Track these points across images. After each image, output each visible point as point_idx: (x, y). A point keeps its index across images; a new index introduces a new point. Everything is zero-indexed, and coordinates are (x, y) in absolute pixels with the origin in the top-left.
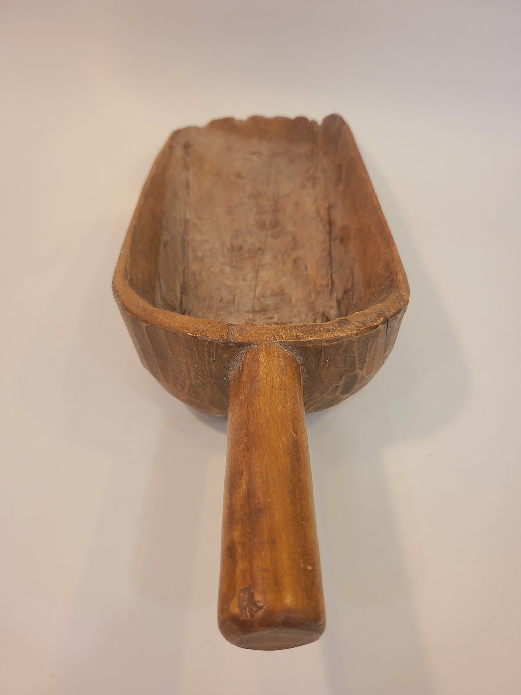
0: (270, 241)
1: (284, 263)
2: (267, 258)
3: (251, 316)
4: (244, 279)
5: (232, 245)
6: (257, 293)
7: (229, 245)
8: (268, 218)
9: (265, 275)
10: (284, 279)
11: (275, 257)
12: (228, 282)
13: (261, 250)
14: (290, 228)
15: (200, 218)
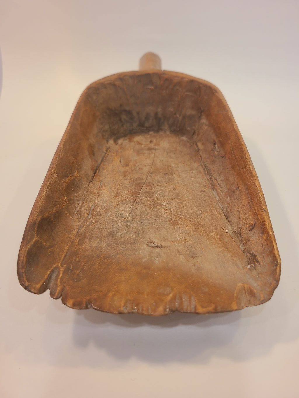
0: (144, 177)
1: (135, 165)
2: (146, 169)
3: (157, 147)
4: (161, 161)
5: (173, 175)
6: (153, 155)
7: (174, 175)
8: (144, 189)
9: (149, 161)
10: (136, 159)
11: (141, 169)
12: (172, 160)
13: (150, 173)
14: (127, 182)
15: (203, 191)
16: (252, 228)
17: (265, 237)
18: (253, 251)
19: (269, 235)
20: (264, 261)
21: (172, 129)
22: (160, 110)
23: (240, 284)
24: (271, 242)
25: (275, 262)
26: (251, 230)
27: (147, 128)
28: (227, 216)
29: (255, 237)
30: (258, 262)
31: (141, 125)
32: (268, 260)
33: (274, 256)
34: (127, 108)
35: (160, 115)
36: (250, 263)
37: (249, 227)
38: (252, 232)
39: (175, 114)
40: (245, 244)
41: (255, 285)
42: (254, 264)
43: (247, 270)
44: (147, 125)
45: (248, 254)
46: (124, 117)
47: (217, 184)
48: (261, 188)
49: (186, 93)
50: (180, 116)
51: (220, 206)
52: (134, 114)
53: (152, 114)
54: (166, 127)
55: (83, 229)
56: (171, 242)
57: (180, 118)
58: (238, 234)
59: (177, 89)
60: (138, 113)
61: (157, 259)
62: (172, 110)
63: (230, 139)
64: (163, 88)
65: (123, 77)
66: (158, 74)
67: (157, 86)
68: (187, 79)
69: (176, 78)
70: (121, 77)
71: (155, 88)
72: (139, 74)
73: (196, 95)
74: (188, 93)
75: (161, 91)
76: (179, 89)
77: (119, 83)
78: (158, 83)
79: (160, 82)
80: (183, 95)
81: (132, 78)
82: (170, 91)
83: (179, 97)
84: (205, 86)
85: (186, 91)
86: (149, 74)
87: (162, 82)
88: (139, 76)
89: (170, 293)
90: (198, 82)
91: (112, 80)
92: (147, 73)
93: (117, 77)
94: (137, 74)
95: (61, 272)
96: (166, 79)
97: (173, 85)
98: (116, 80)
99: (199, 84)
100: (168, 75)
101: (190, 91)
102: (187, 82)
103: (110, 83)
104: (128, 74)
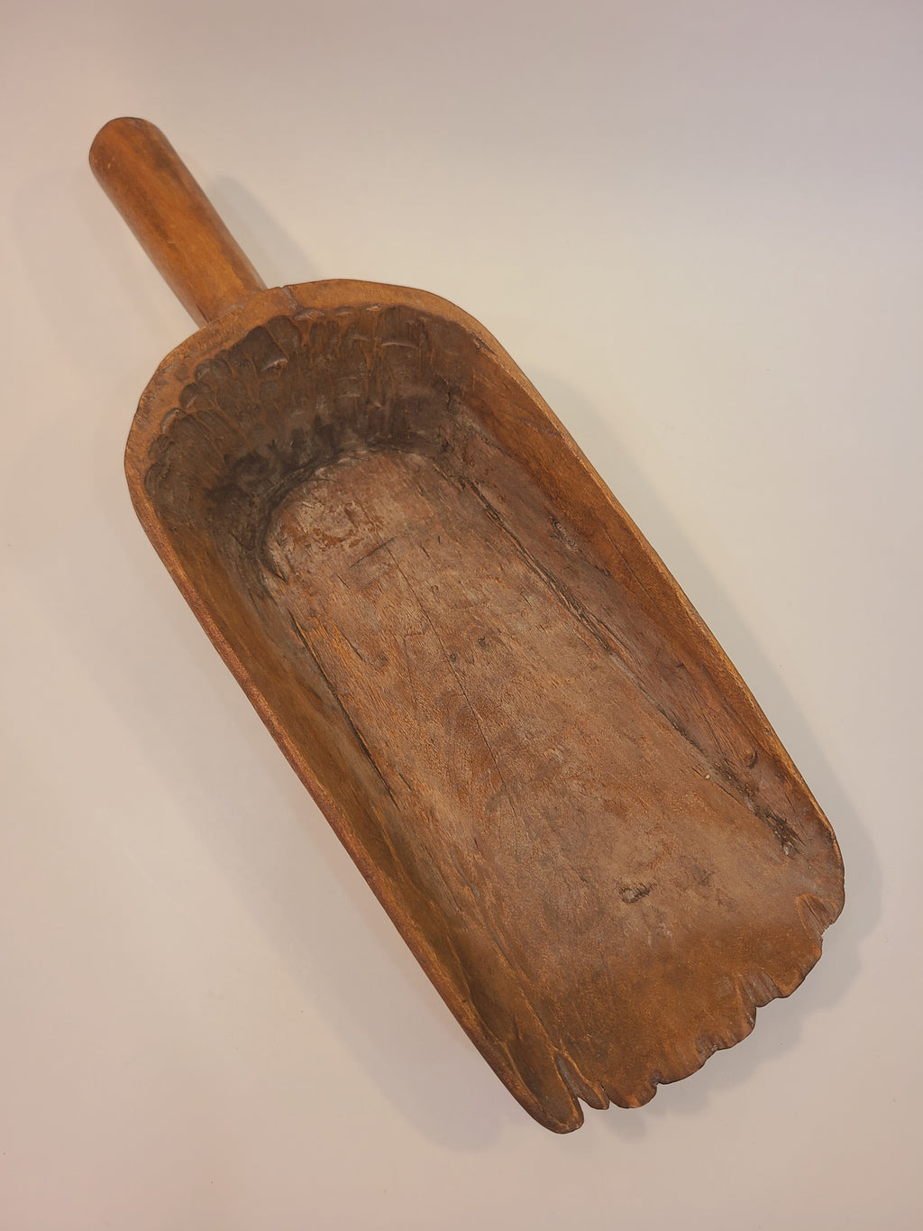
0: (451, 682)
1: (399, 650)
2: (431, 648)
3: (382, 535)
4: (435, 591)
5: (499, 642)
6: (399, 575)
7: (503, 640)
8: (487, 730)
10: (380, 619)
11: (420, 652)
12: (453, 573)
13: (450, 655)
14: (436, 727)
15: (592, 668)
16: (754, 762)
17: (789, 787)
18: (776, 812)
19: (795, 783)
20: (805, 832)
21: (371, 440)
22: (322, 408)
23: (797, 901)
24: (806, 797)
25: (826, 834)
26: (751, 766)
27: (305, 466)
28: (682, 730)
29: (765, 781)
30: (795, 835)
31: (290, 466)
32: (811, 829)
33: (820, 823)
34: (242, 453)
35: (327, 421)
36: (783, 842)
37: (745, 760)
38: (755, 770)
39: (368, 402)
40: (753, 797)
41: (814, 886)
42: (791, 841)
43: (788, 860)
44: (303, 459)
45: (770, 819)
46: (244, 480)
47: (612, 637)
48: (743, 682)
49: (384, 345)
50: (383, 404)
51: (653, 702)
52: (264, 452)
53: (308, 427)
54: (351, 439)
55: (502, 937)
56: (651, 865)
57: (387, 409)
58: (727, 773)
59: (355, 341)
60: (272, 447)
61: (663, 924)
62: (355, 395)
63: (606, 528)
64: (312, 351)
65: (196, 376)
66: (285, 318)
67: (295, 353)
68: (376, 304)
69: (344, 313)
70: (192, 380)
71: (292, 358)
72: (232, 343)
73: (418, 345)
74: (389, 344)
75: (311, 359)
76: (362, 338)
77: (194, 403)
78: (296, 344)
79: (300, 338)
80: (377, 353)
81: (221, 363)
82: (337, 351)
83: (368, 360)
84: (439, 320)
85: (384, 340)
86: (259, 328)
87: (306, 338)
88: (233, 348)
89: (735, 989)
90: (413, 310)
91: (175, 409)
92: (253, 327)
93: (180, 387)
94: (228, 345)
95: (570, 1059)
96: (315, 326)
97: (340, 335)
98: (183, 401)
99: (415, 314)
100: (314, 308)
101: (394, 337)
102: (380, 315)
103: (175, 420)
104: (201, 359)
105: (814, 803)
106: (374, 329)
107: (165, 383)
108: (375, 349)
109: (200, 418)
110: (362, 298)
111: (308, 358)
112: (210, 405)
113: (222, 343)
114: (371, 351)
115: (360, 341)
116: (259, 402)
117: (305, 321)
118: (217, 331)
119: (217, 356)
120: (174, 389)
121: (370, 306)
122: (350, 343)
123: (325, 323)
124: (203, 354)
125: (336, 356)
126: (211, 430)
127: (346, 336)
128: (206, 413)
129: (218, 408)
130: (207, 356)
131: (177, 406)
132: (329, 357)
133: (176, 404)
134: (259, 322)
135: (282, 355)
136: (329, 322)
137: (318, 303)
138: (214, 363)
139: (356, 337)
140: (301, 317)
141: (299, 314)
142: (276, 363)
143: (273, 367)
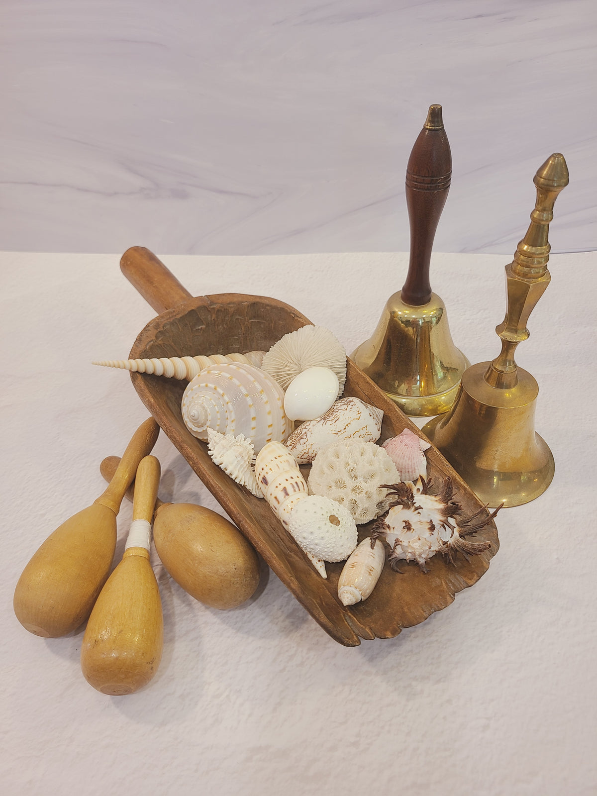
49: (250, 321)
59: (237, 319)
62: (237, 346)
63: (358, 385)
64: (217, 323)
65: (163, 327)
66: (205, 307)
67: (209, 323)
68: (246, 302)
69: (232, 305)
70: (162, 329)
71: (208, 325)
72: (180, 316)
73: (266, 320)
74: (253, 320)
75: (216, 327)
76: (240, 318)
77: (162, 339)
78: (209, 319)
79: (211, 316)
80: (247, 324)
81: (175, 324)
82: (228, 323)
83: (243, 328)
84: (275, 308)
85: (251, 319)
86: (193, 310)
87: (214, 316)
88: (181, 317)
89: (442, 582)
90: (263, 304)
91: (153, 340)
92: (190, 309)
93: (156, 332)
94: (178, 317)
95: (352, 616)
96: (218, 311)
97: (230, 316)
98: (157, 337)
99: (264, 306)
100: (219, 303)
101: (254, 317)
102: (248, 306)
103: (152, 345)
104: (166, 321)
105: (476, 497)
106: (245, 313)
107: (149, 330)
108: (246, 323)
109: (164, 346)
110: (240, 299)
111: (215, 326)
112: (169, 341)
113: (176, 315)
114: (244, 324)
115: (239, 319)
116: (191, 344)
117: (213, 308)
118: (174, 311)
119: (173, 320)
120: (152, 333)
121: (243, 303)
122: (234, 320)
123: (223, 310)
124: (167, 320)
125: (228, 326)
126: (169, 353)
127: (232, 316)
128: (167, 345)
129: (173, 344)
130: (169, 320)
131: (154, 339)
132: (225, 326)
133: (154, 338)
134: (193, 308)
135: (204, 325)
136: (224, 309)
137: (220, 301)
138: (172, 324)
139: (237, 317)
140: (212, 307)
141: (211, 305)
142: (200, 327)
143: (198, 329)
